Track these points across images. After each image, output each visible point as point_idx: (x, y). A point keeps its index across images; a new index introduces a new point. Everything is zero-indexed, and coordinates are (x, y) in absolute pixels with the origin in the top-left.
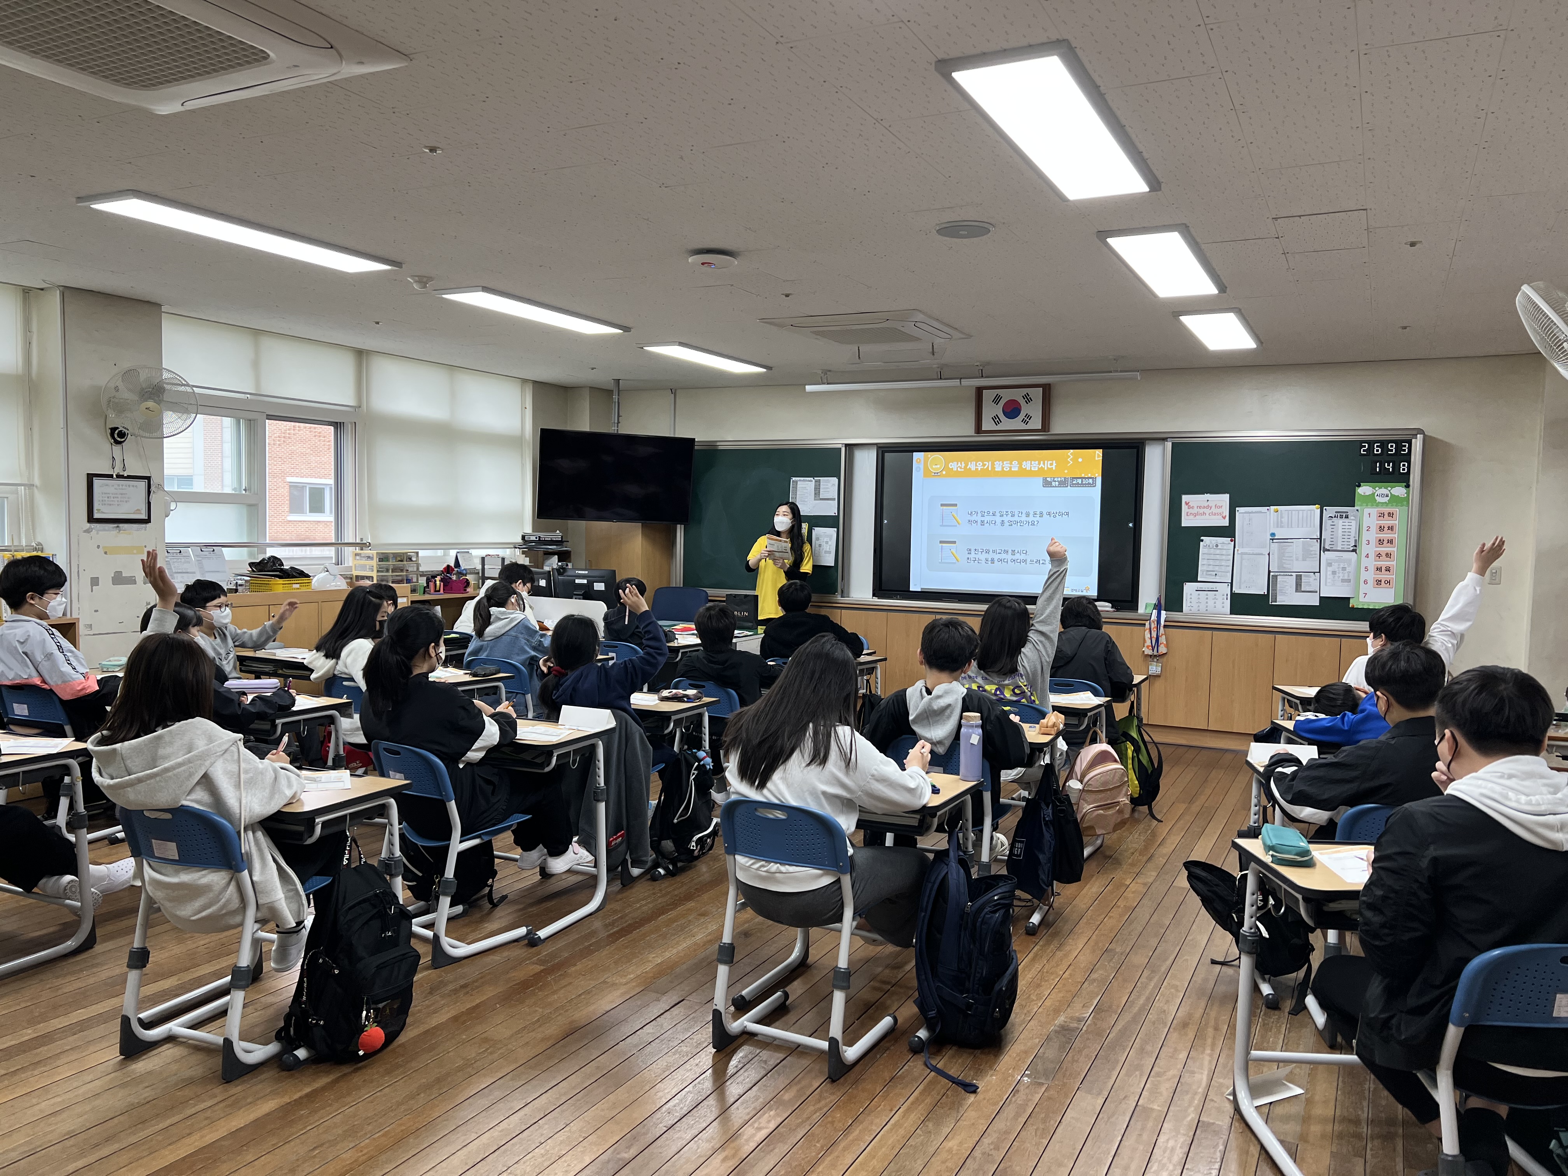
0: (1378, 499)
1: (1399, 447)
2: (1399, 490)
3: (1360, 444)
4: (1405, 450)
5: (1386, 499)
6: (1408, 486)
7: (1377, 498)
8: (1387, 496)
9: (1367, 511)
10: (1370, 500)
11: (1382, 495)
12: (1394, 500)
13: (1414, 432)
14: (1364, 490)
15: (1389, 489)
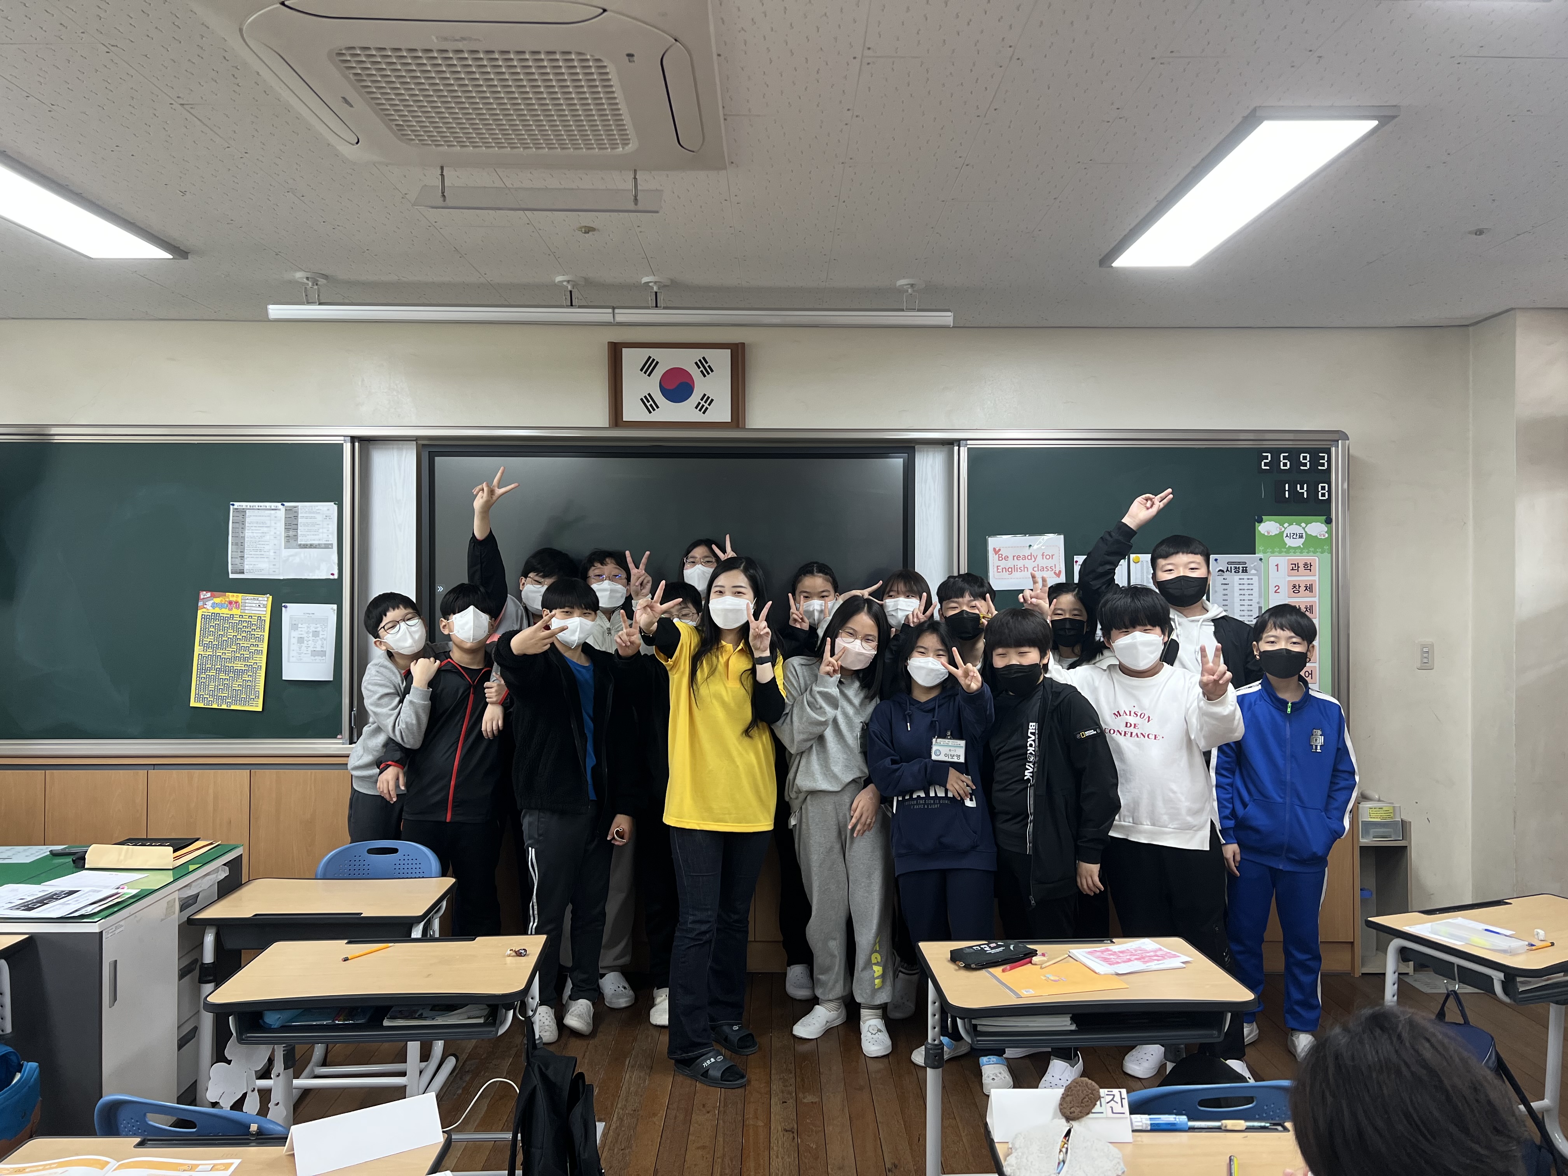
0: (1289, 542)
1: (1315, 460)
2: (1317, 528)
3: (1258, 454)
4: (1323, 465)
5: (1299, 542)
6: (1329, 521)
7: (1287, 540)
8: (1301, 537)
9: (1273, 560)
10: (1277, 543)
11: (1293, 536)
12: (1312, 542)
13: (1335, 437)
14: (1268, 527)
15: (1303, 525)
